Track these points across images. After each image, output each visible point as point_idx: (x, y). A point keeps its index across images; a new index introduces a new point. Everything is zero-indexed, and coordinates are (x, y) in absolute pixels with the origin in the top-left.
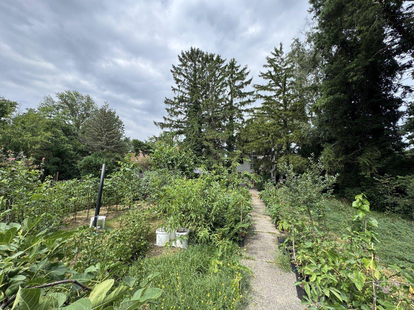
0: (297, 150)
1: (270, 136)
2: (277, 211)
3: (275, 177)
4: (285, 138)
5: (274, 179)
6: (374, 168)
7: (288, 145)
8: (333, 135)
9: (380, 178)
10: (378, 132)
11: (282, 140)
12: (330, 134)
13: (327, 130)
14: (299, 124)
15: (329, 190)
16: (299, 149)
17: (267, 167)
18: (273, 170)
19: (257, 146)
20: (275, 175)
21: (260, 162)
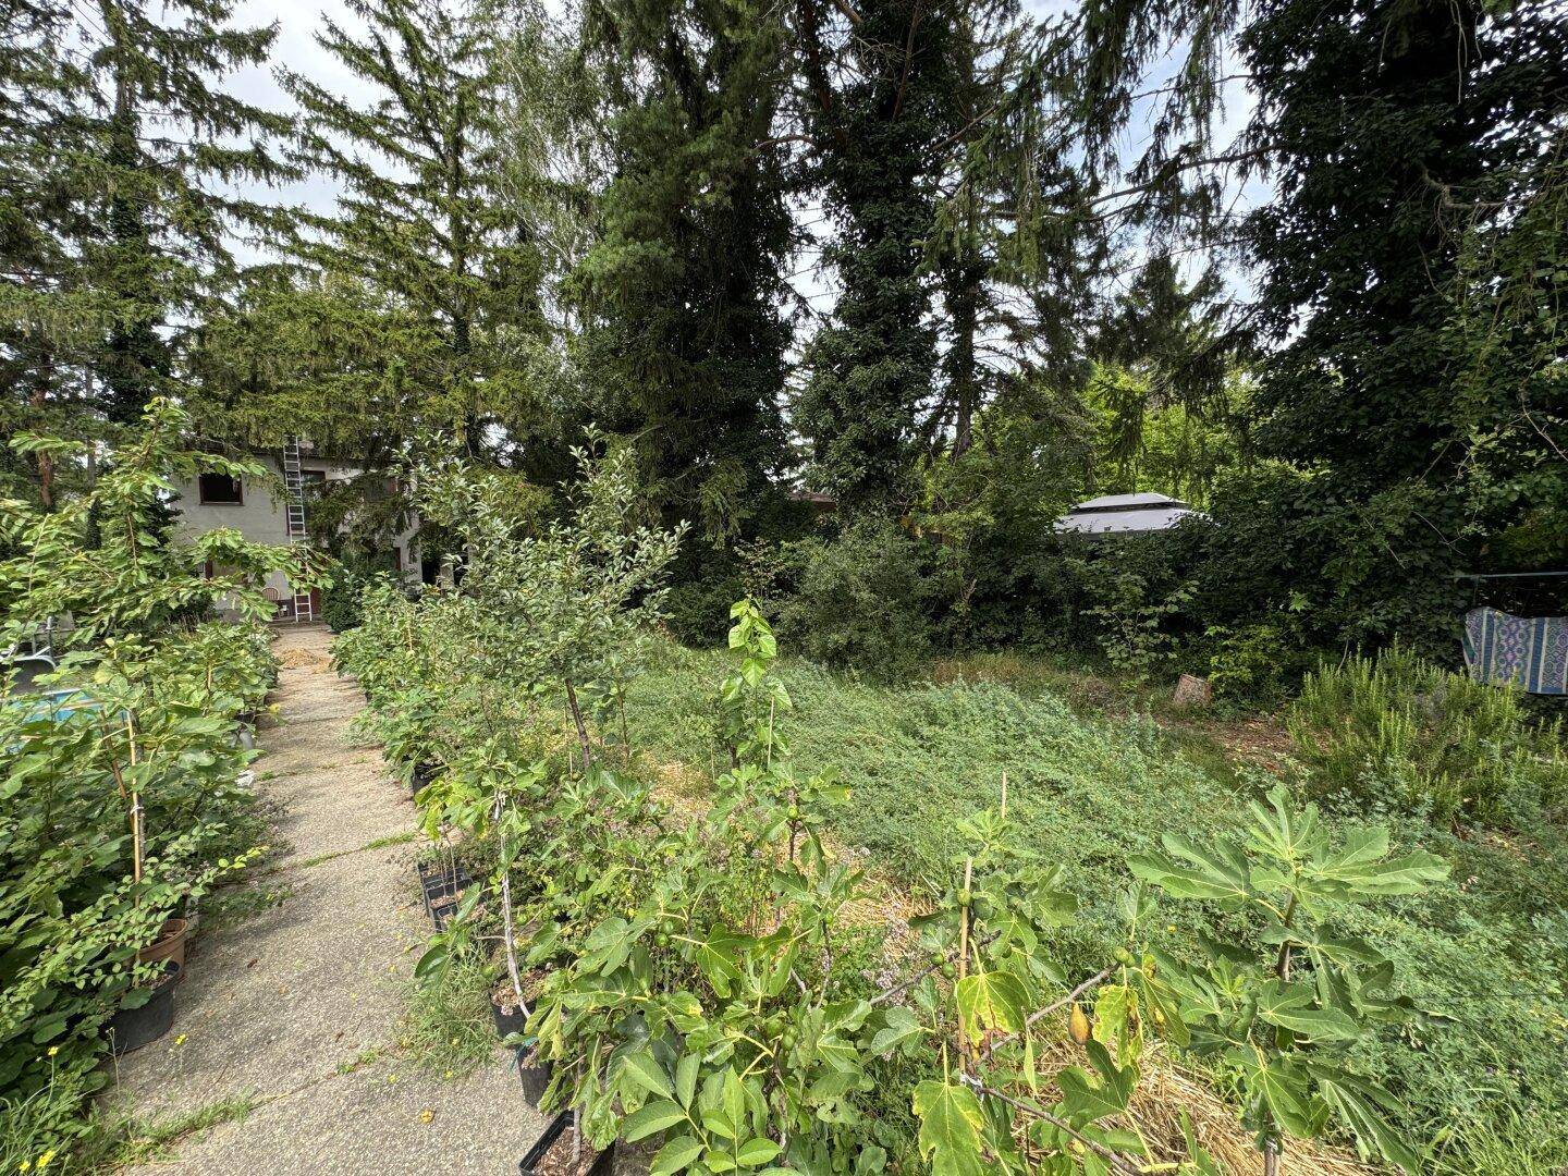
0: (510, 456)
1: (389, 373)
2: (421, 720)
3: (418, 566)
4: (459, 394)
5: (413, 572)
6: (734, 522)
7: (475, 428)
8: (637, 403)
9: (746, 550)
10: (743, 414)
11: (447, 401)
12: (625, 398)
13: (617, 386)
14: (519, 343)
15: (650, 591)
16: (516, 452)
17: (380, 520)
18: (409, 534)
19: (317, 416)
20: (418, 556)
21: (341, 498)
